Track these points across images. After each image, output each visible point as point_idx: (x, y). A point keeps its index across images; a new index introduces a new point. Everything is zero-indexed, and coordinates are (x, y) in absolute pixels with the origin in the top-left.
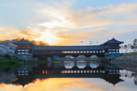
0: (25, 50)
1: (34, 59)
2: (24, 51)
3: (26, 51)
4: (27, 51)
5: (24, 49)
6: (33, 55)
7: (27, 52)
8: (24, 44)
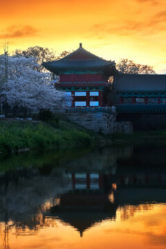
0: (88, 94)
1: (123, 126)
2: (84, 94)
3: (92, 94)
4: (96, 94)
5: (84, 89)
6: (117, 110)
7: (95, 99)
8: (84, 70)
